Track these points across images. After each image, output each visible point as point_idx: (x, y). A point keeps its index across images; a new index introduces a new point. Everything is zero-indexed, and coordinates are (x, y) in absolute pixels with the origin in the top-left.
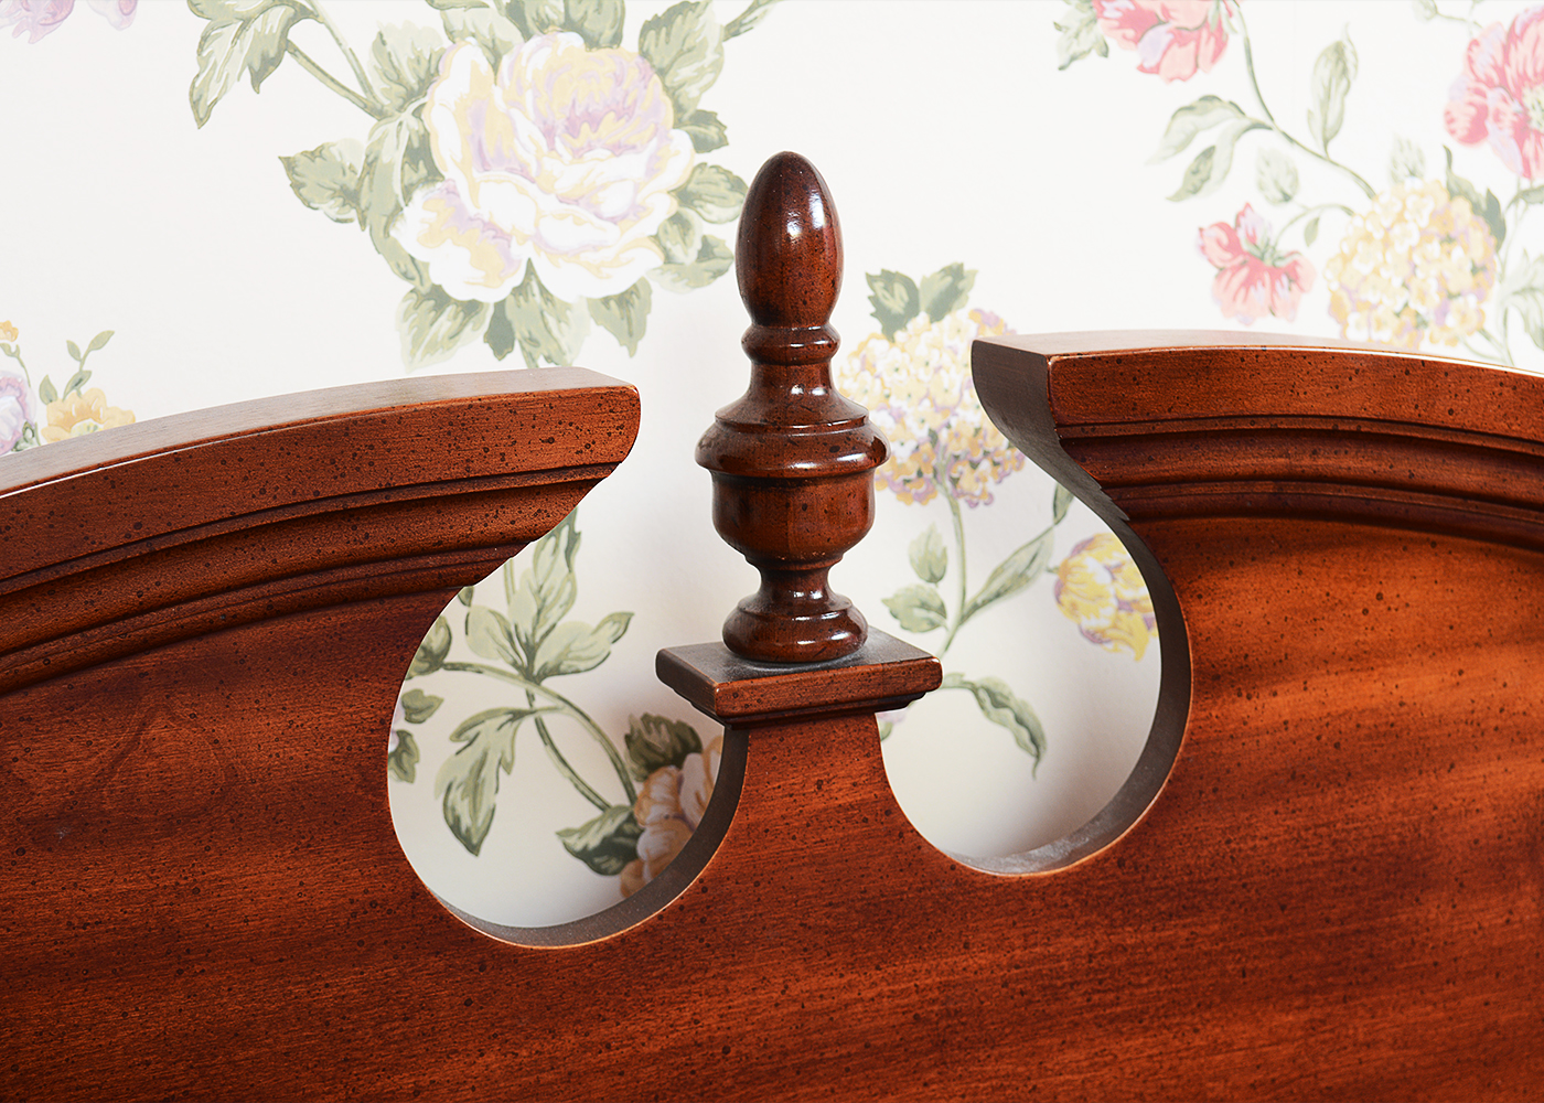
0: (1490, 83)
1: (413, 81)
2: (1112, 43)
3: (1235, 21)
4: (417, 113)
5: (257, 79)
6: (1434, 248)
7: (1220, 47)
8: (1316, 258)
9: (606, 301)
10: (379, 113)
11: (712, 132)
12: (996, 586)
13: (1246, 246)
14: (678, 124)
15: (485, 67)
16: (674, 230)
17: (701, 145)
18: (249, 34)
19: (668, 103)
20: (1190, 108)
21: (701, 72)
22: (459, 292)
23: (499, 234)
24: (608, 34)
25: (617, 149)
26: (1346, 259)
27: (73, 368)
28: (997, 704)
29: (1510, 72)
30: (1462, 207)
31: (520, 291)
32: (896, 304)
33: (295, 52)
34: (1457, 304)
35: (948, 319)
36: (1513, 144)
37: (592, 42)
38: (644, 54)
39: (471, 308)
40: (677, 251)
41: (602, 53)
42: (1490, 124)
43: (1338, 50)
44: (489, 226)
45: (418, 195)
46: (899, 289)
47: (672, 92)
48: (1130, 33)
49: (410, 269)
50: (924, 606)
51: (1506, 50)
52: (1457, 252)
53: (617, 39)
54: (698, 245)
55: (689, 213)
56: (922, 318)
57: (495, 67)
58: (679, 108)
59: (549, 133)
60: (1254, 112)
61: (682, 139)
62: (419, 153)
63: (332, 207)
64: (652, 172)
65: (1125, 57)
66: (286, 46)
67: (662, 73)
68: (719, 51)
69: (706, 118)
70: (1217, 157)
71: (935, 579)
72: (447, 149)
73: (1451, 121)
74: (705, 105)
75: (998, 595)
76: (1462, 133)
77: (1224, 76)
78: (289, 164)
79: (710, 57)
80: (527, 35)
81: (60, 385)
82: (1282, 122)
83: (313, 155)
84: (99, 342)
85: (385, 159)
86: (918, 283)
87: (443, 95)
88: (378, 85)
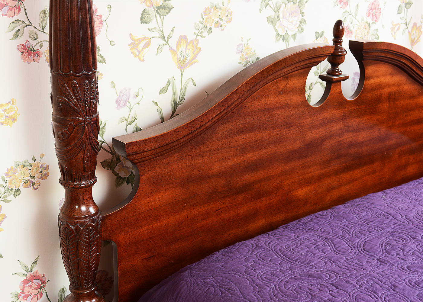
0: (370, 9)
1: (278, 8)
2: (338, 4)
3: (349, 2)
4: (278, 12)
5: (265, 7)
6: (364, 29)
7: (347, 4)
8: (354, 31)
9: (293, 35)
10: (275, 12)
11: (303, 14)
12: (323, 71)
13: (348, 29)
14: (301, 14)
15: (285, 6)
16: (299, 26)
17: (302, 16)
18: (265, 2)
19: (300, 11)
20: (344, 12)
21: (303, 7)
22: (280, 34)
23: (285, 27)
24: (295, 2)
25: (295, 16)
26: (356, 31)
27: (247, 42)
28: (322, 85)
29: (372, 8)
30: (367, 24)
31: (286, 34)
32: (317, 36)
33: (269, 4)
34: (366, 36)
35: (322, 37)
36: (372, 17)
37: (294, 4)
38: (298, 5)
39: (281, 36)
40: (299, 29)
41: (295, 5)
42: (370, 14)
43: (358, 5)
44: (284, 26)
45: (278, 22)
46: (318, 34)
47: (300, 10)
48: (340, 3)
49: (276, 31)
50: (317, 73)
51: (372, 5)
52: (366, 30)
53: (296, 3)
54: (301, 28)
55: (301, 24)
56: (320, 37)
57: (286, 6)
58: (301, 12)
59: (289, 15)
60: (350, 13)
61: (301, 15)
62: (278, 17)
63: (270, 23)
64: (298, 19)
65: (339, 6)
66: (268, 4)
67: (300, 7)
68: (305, 5)
69: (303, 13)
70: (346, 18)
71: (318, 69)
72: (281, 17)
73: (367, 14)
74: (303, 11)
75: (323, 72)
76: (368, 15)
77: (347, 9)
78: (267, 18)
79: (304, 5)
80: (289, 3)
81: (246, 45)
82: (352, 14)
83: (269, 17)
84: (249, 40)
85: (275, 17)
86: (319, 33)
87: (281, 10)
88: (276, 8)
